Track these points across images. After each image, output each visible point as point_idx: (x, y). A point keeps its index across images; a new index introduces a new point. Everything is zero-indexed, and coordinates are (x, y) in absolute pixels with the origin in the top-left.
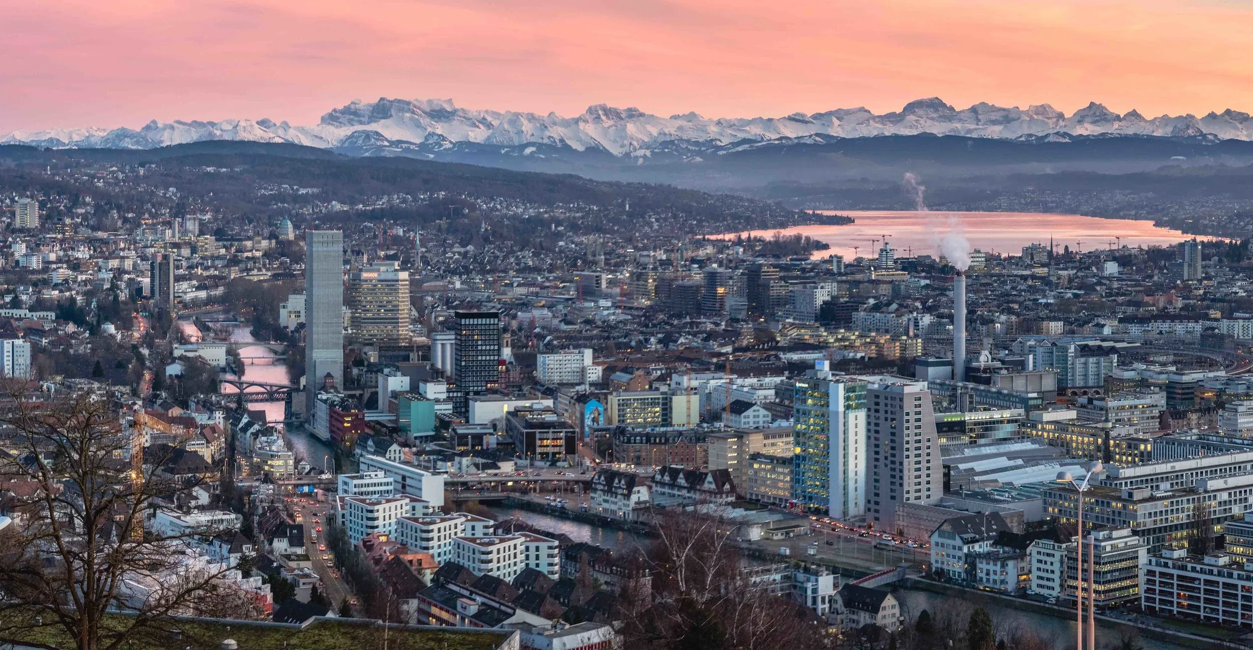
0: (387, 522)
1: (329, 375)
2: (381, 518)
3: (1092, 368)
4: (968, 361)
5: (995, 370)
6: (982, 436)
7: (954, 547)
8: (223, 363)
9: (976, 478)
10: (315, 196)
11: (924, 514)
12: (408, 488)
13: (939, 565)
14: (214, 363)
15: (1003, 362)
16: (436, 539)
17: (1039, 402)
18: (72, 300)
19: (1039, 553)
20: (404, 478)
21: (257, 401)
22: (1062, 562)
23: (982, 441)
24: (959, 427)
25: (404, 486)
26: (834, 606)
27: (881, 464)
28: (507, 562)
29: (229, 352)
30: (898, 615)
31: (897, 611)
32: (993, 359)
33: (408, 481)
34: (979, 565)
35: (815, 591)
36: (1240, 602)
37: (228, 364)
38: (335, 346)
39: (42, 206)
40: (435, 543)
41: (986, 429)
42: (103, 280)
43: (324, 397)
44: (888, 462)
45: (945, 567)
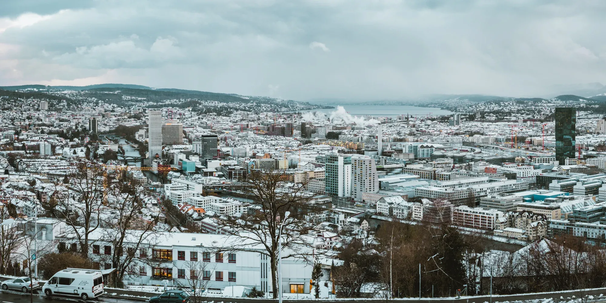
0: (185, 198)
1: (157, 154)
2: (183, 197)
3: (425, 152)
4: (383, 149)
5: (392, 153)
6: (390, 172)
7: (385, 206)
8: (117, 150)
9: (390, 185)
10: (144, 100)
11: (373, 195)
12: (189, 188)
13: (380, 211)
14: (114, 150)
15: (395, 150)
16: (203, 204)
17: (409, 162)
18: (63, 131)
19: (415, 207)
20: (188, 185)
21: (131, 162)
22: (423, 210)
23: (390, 174)
24: (382, 169)
25: (188, 188)
26: (345, 223)
27: (357, 180)
28: (230, 211)
29: (119, 147)
30: (368, 226)
31: (367, 225)
32: (392, 149)
33: (189, 186)
34: (394, 211)
35: (338, 219)
36: (487, 222)
37: (119, 150)
38: (160, 145)
39: (49, 103)
40: (203, 205)
41: (391, 170)
42: (73, 125)
43: (156, 160)
44: (360, 180)
45: (382, 211)
